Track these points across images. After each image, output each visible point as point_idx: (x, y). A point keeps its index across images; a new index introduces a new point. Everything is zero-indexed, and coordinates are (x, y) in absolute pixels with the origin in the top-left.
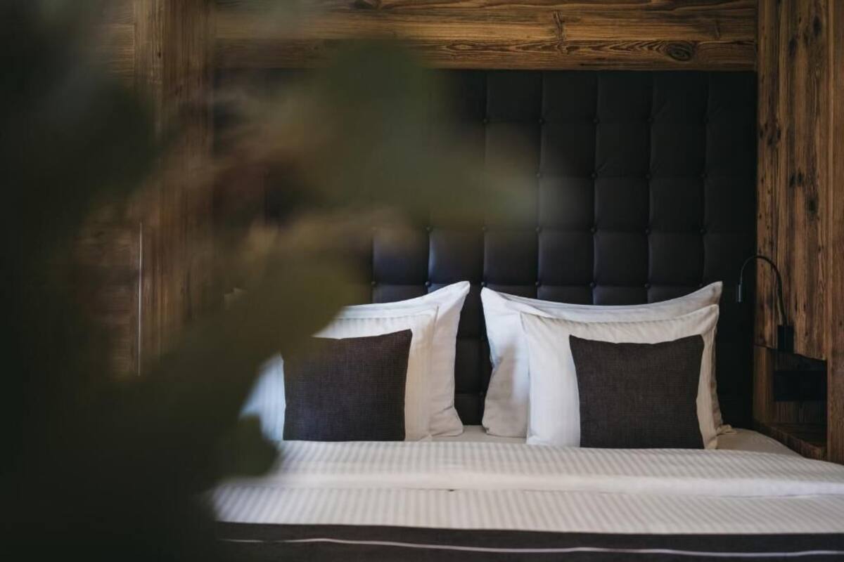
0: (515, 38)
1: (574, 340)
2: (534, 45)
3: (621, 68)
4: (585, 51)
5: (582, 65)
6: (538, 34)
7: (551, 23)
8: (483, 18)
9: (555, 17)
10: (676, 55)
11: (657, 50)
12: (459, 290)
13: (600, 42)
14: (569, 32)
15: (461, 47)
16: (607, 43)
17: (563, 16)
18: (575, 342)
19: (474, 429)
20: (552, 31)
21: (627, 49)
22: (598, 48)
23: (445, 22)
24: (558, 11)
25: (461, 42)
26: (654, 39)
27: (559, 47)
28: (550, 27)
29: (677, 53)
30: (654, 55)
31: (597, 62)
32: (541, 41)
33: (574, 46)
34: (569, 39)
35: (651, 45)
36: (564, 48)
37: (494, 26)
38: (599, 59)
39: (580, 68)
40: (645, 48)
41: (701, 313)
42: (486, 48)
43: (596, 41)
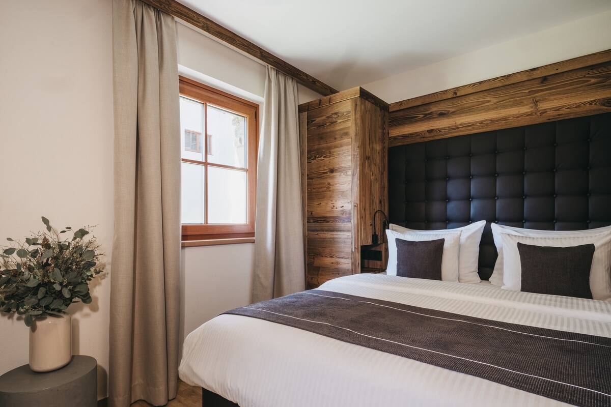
0: (512, 114)
1: (520, 245)
2: (522, 115)
3: (572, 117)
4: (551, 113)
5: (549, 119)
6: (525, 109)
7: (531, 103)
8: (496, 108)
9: (533, 100)
10: (607, 105)
11: (595, 104)
12: (482, 223)
13: (559, 107)
14: (541, 106)
15: (486, 122)
16: (563, 107)
17: (537, 99)
18: (520, 246)
19: (485, 282)
20: (532, 107)
21: (576, 107)
22: (558, 110)
23: (478, 114)
24: (534, 97)
25: (486, 120)
26: (593, 99)
27: (535, 114)
28: (530, 105)
29: (609, 104)
30: (594, 107)
31: (558, 117)
32: (526, 112)
33: (545, 111)
34: (541, 109)
35: (591, 103)
36: (538, 114)
37: (501, 111)
38: (559, 115)
39: (549, 121)
40: (588, 105)
41: (604, 234)
42: (497, 121)
43: (557, 107)
